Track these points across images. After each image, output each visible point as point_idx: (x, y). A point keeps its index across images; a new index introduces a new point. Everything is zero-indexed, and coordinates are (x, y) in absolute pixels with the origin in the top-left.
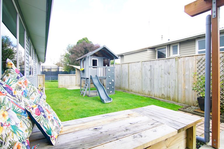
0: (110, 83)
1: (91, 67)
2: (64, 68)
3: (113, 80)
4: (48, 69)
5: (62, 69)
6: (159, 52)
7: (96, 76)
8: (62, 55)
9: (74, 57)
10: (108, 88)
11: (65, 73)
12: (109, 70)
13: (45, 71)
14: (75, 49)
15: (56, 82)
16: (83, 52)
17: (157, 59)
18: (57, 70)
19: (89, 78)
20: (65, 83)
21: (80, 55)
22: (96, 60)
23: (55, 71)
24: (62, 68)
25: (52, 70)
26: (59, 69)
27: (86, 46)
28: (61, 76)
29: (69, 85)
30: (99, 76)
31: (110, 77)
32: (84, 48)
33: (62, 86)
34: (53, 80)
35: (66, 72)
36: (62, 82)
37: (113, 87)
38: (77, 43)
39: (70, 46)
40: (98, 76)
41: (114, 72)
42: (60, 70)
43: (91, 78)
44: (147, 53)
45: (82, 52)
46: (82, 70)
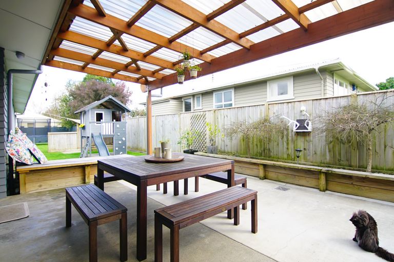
0: (120, 142)
1: (94, 122)
2: (61, 121)
3: (124, 139)
4: (28, 124)
5: (57, 122)
6: (186, 103)
7: (100, 134)
8: (57, 97)
9: (76, 105)
10: (117, 149)
11: (63, 130)
12: (118, 126)
13: (23, 127)
14: (78, 92)
15: (46, 146)
16: (92, 96)
17: (184, 111)
18: (47, 125)
19: (90, 137)
20: (59, 145)
21: (86, 101)
22: (102, 114)
23: (44, 127)
24: (56, 120)
25: (38, 126)
26: (50, 122)
27: (97, 87)
28: (53, 135)
29: (67, 148)
30: (104, 134)
31: (119, 134)
32: (94, 91)
33: (55, 149)
34: (40, 142)
35: (65, 128)
36: (54, 144)
37: (124, 147)
38: (83, 80)
39: (71, 83)
40: (102, 134)
41: (125, 129)
42: (52, 125)
43: (92, 137)
44: (169, 104)
45: (90, 97)
46: (82, 126)
